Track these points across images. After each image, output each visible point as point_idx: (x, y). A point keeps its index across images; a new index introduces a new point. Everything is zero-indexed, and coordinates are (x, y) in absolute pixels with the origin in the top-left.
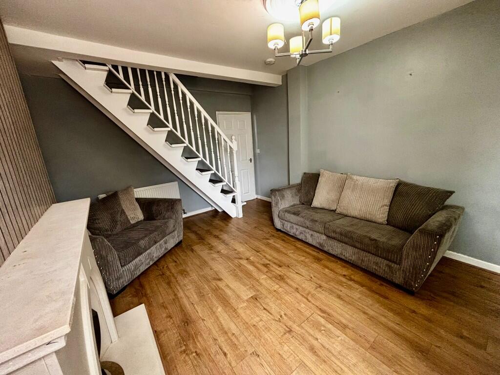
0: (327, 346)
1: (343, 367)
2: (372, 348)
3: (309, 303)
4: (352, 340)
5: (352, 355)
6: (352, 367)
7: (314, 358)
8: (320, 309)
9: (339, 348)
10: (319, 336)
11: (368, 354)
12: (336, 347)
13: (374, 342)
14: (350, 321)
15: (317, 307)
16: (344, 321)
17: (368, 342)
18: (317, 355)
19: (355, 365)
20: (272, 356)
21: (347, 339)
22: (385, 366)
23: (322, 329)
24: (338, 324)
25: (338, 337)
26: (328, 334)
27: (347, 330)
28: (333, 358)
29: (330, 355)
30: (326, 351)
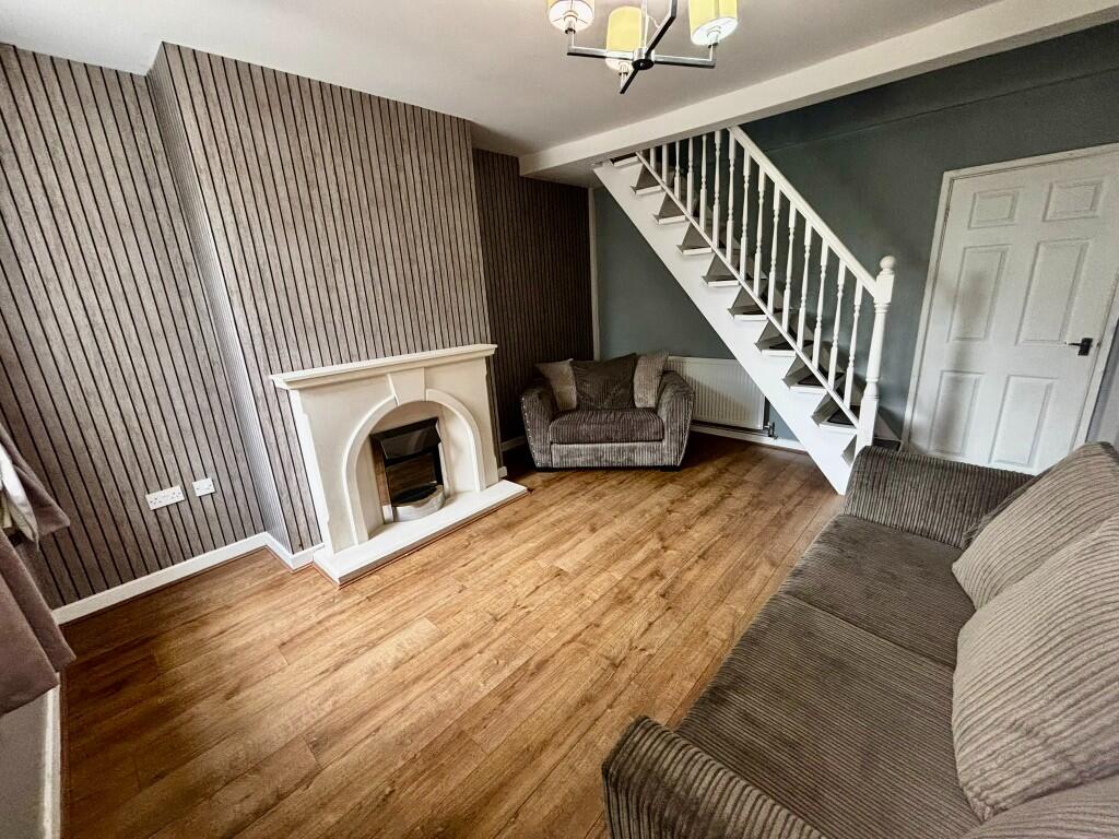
0: (467, 665)
1: (433, 681)
2: (461, 734)
3: (561, 643)
4: (477, 705)
5: (450, 696)
6: (431, 693)
7: (450, 648)
8: (547, 661)
9: (463, 680)
10: (487, 655)
11: (449, 722)
12: (466, 677)
13: (471, 740)
14: (519, 709)
15: (553, 656)
16: (519, 698)
17: (474, 729)
18: (454, 652)
19: (434, 697)
20: (459, 604)
21: (478, 697)
22: (426, 743)
23: (501, 662)
24: (512, 687)
25: (485, 683)
26: (491, 669)
27: (499, 701)
28: (448, 670)
29: (453, 667)
30: (460, 662)
